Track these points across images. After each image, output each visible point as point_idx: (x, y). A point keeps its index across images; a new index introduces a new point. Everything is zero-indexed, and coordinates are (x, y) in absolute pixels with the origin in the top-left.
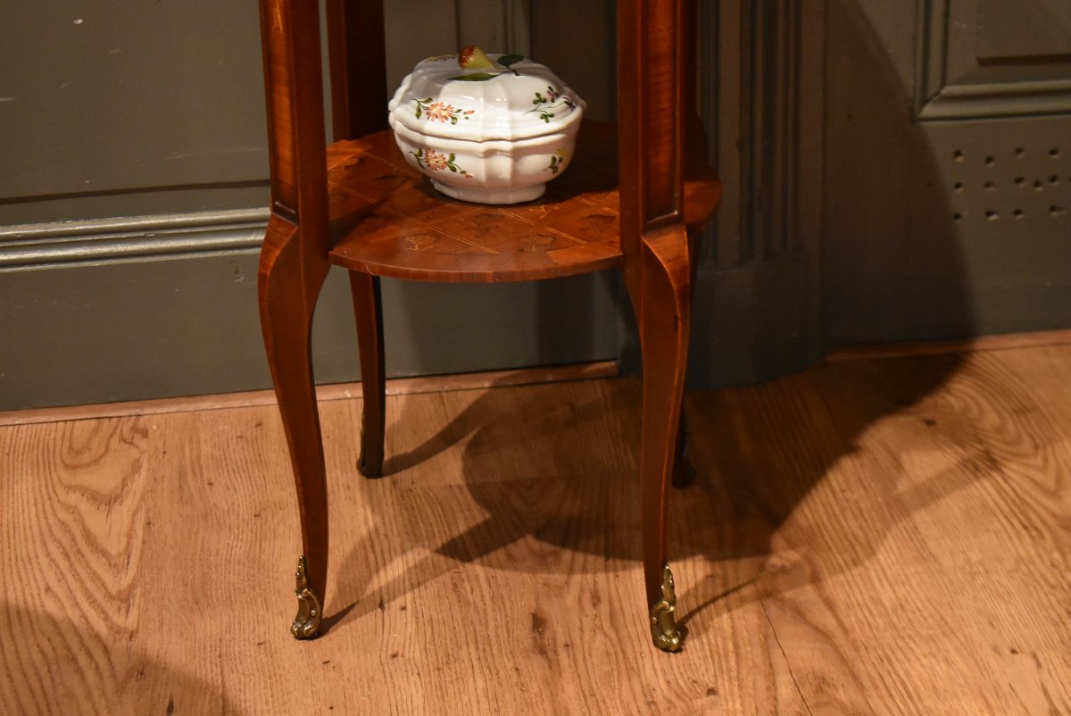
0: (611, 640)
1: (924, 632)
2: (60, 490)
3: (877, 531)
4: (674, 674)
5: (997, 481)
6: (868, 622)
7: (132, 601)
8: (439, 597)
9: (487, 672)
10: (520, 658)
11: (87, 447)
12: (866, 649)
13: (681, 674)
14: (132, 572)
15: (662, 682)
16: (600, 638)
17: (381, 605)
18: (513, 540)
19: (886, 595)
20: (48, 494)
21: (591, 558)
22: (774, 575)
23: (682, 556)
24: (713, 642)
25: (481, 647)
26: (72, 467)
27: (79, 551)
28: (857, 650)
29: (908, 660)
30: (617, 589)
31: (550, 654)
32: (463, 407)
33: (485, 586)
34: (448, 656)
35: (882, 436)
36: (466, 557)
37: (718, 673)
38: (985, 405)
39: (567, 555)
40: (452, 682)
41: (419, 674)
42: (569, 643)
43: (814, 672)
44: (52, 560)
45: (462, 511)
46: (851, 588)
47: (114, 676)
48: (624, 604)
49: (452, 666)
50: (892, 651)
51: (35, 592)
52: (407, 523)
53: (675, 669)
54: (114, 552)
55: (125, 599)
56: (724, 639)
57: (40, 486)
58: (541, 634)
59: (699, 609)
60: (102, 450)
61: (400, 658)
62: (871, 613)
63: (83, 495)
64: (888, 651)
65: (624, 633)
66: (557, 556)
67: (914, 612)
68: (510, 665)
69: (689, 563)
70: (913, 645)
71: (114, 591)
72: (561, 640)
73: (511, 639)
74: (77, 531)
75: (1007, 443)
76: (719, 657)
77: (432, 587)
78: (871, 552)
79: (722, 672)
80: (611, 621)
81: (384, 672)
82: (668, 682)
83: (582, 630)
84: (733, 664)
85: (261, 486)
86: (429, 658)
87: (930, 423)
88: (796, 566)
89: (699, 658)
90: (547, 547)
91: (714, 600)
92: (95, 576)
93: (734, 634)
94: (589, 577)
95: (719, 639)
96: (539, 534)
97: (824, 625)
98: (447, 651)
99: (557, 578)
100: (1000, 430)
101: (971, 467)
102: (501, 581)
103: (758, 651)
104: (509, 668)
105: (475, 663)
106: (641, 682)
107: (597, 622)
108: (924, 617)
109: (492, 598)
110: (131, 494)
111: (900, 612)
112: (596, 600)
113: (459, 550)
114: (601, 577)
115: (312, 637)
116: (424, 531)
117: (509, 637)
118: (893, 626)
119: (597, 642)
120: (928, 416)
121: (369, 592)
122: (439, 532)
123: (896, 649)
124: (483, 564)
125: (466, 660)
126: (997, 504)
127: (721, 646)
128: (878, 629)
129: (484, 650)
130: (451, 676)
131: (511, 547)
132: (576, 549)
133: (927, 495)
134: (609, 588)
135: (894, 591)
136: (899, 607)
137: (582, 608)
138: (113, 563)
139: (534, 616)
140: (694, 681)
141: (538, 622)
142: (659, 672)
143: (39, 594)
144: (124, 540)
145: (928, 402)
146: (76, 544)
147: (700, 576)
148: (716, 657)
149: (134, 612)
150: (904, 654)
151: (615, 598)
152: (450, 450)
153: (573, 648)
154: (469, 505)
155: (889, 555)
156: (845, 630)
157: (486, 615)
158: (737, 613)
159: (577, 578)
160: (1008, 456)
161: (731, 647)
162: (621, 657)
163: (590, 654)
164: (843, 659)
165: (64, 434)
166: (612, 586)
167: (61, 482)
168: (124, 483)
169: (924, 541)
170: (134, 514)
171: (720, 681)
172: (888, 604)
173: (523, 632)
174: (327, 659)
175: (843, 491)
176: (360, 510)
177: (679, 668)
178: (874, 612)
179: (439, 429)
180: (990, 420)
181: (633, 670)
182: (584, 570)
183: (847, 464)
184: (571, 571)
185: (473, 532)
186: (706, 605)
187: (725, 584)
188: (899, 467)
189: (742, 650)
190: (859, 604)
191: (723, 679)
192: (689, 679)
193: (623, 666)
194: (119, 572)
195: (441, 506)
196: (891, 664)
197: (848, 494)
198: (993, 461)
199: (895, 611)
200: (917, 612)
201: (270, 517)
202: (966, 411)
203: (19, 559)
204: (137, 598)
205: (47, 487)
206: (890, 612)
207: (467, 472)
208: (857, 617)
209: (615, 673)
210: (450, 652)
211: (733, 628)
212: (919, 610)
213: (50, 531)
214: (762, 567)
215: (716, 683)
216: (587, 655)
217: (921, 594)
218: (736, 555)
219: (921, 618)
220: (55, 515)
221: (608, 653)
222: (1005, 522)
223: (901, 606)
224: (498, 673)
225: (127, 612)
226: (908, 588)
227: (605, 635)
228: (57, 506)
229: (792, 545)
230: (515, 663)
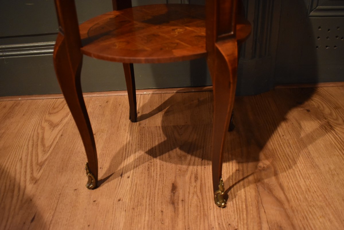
0: (199, 199)
1: (319, 204)
2: (43, 121)
3: (296, 153)
4: (221, 220)
5: (333, 134)
6: (297, 197)
7: (43, 166)
8: (142, 173)
9: (151, 212)
10: (164, 206)
11: (58, 107)
12: (297, 211)
13: (224, 220)
14: (48, 154)
15: (217, 224)
16: (195, 197)
17: (121, 175)
18: (172, 149)
19: (302, 183)
20: (39, 123)
21: (197, 159)
22: (260, 171)
23: (228, 160)
24: (237, 203)
25: (151, 198)
26: (50, 114)
27: (37, 145)
28: (293, 211)
29: (314, 219)
30: (204, 173)
31: (176, 204)
32: (167, 98)
33: (159, 169)
34: (138, 202)
35: (294, 114)
36: (155, 156)
37: (239, 220)
38: (324, 105)
39: (189, 157)
40: (136, 216)
41: (125, 211)
42: (183, 199)
43: (277, 223)
44: (28, 147)
45: (158, 137)
46: (289, 179)
47: (22, 201)
48: (206, 182)
49: (139, 207)
50: (307, 213)
51: (17, 160)
52: (140, 140)
53: (222, 217)
54: (47, 146)
55: (41, 165)
56: (242, 202)
57: (39, 119)
58: (174, 193)
59: (233, 186)
60: (61, 108)
61: (121, 201)
62: (297, 192)
63: (49, 123)
64: (306, 213)
65: (204, 196)
66: (186, 157)
67: (313, 193)
68: (160, 209)
69: (231, 163)
70: (315, 211)
71: (39, 161)
72: (181, 198)
73: (163, 195)
74: (40, 136)
75: (334, 120)
76: (240, 211)
77: (140, 168)
78: (295, 163)
79: (240, 220)
80: (200, 190)
81: (113, 208)
82: (219, 224)
83: (189, 193)
84: (245, 216)
85: (100, 123)
86: (131, 202)
87: (308, 111)
88: (268, 167)
89: (232, 211)
90: (183, 153)
91: (239, 182)
92: (37, 155)
93: (246, 199)
94: (195, 167)
95: (240, 201)
96: (181, 148)
97: (280, 197)
98: (138, 200)
99: (184, 167)
100: (331, 114)
101: (324, 128)
102: (165, 167)
103: (255, 210)
104: (159, 211)
105: (147, 207)
106: (208, 222)
107: (195, 190)
108: (318, 196)
109: (160, 175)
110: (62, 124)
111: (308, 192)
112: (196, 178)
113: (153, 153)
114: (199, 167)
115: (93, 189)
116: (144, 144)
117: (162, 194)
118: (306, 199)
119: (194, 200)
120: (308, 108)
121: (119, 169)
122: (149, 144)
123: (308, 212)
124: (160, 159)
125: (144, 205)
126: (335, 144)
127: (240, 206)
128: (300, 200)
129: (152, 200)
130: (137, 213)
131: (171, 152)
132: (192, 155)
133: (311, 138)
134: (201, 173)
135: (305, 181)
136: (307, 190)
137: (191, 182)
138: (45, 150)
139: (173, 184)
140: (229, 225)
141: (174, 188)
142: (216, 218)
143: (17, 161)
144: (52, 140)
145: (306, 103)
146: (38, 142)
147: (234, 169)
148: (238, 211)
149: (41, 171)
150: (312, 214)
151: (203, 178)
152: (160, 113)
153: (185, 202)
154: (161, 135)
155: (301, 164)
156: (288, 201)
157: (156, 182)
158: (247, 188)
159: (191, 167)
160: (335, 124)
161: (244, 206)
162: (202, 208)
163: (190, 206)
164: (288, 217)
165: (54, 102)
166: (203, 172)
167: (45, 118)
168: (61, 120)
169: (313, 159)
170: (60, 131)
171: (239, 225)
172: (303, 189)
173: (168, 192)
174: (95, 200)
175: (283, 136)
176: (126, 134)
177: (224, 216)
178: (299, 192)
179: (158, 106)
180: (327, 111)
181: (206, 216)
182: (194, 165)
183: (284, 125)
184: (189, 164)
185: (160, 145)
186: (236, 184)
187: (243, 174)
188: (301, 127)
189: (249, 209)
190: (292, 187)
191: (241, 224)
192: (227, 223)
193: (202, 213)
194: (44, 154)
195: (152, 134)
196: (308, 221)
197: (285, 137)
198: (331, 126)
199: (306, 192)
200: (315, 193)
201: (98, 135)
202: (319, 107)
203: (19, 146)
204: (45, 165)
205: (40, 120)
206: (305, 193)
207: (163, 122)
208: (292, 194)
209: (199, 216)
210: (140, 200)
211: (245, 196)
212: (315, 192)
213: (33, 136)
214: (256, 167)
215: (238, 226)
216: (189, 207)
217: (315, 184)
218: (247, 161)
219: (316, 196)
220: (37, 130)
221: (197, 206)
222: (340, 152)
223: (308, 189)
224: (154, 213)
225: (39, 171)
226: (310, 181)
227: (197, 196)
228: (40, 127)
229: (267, 158)
230: (162, 208)
